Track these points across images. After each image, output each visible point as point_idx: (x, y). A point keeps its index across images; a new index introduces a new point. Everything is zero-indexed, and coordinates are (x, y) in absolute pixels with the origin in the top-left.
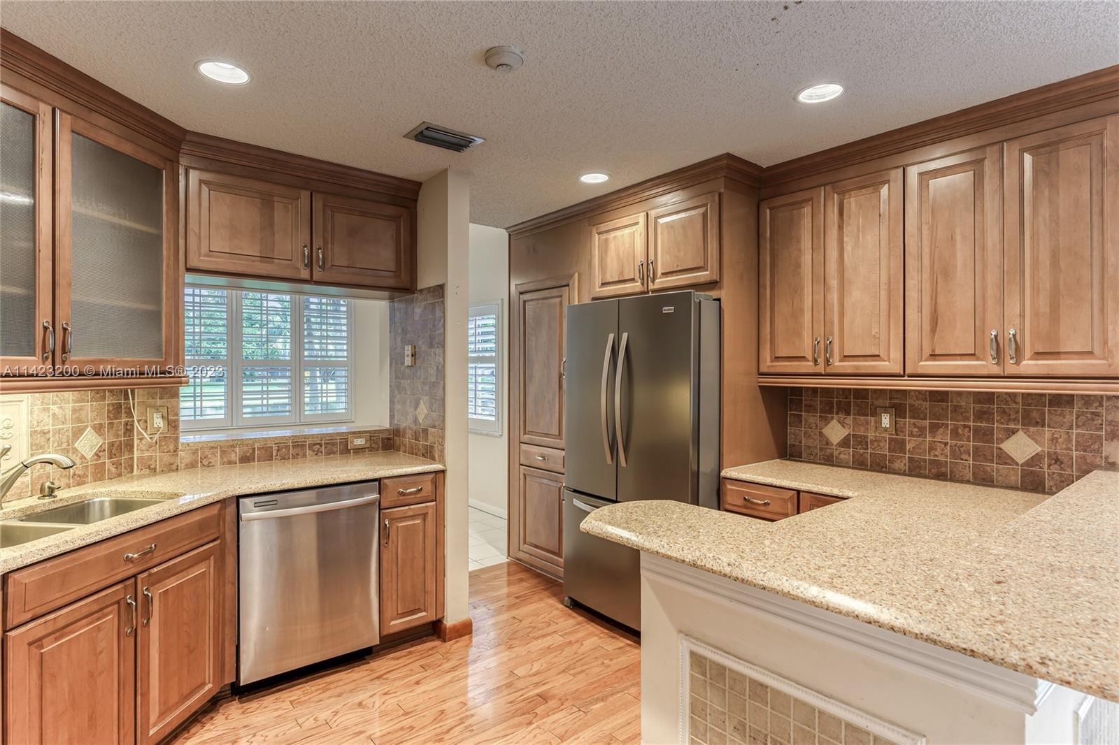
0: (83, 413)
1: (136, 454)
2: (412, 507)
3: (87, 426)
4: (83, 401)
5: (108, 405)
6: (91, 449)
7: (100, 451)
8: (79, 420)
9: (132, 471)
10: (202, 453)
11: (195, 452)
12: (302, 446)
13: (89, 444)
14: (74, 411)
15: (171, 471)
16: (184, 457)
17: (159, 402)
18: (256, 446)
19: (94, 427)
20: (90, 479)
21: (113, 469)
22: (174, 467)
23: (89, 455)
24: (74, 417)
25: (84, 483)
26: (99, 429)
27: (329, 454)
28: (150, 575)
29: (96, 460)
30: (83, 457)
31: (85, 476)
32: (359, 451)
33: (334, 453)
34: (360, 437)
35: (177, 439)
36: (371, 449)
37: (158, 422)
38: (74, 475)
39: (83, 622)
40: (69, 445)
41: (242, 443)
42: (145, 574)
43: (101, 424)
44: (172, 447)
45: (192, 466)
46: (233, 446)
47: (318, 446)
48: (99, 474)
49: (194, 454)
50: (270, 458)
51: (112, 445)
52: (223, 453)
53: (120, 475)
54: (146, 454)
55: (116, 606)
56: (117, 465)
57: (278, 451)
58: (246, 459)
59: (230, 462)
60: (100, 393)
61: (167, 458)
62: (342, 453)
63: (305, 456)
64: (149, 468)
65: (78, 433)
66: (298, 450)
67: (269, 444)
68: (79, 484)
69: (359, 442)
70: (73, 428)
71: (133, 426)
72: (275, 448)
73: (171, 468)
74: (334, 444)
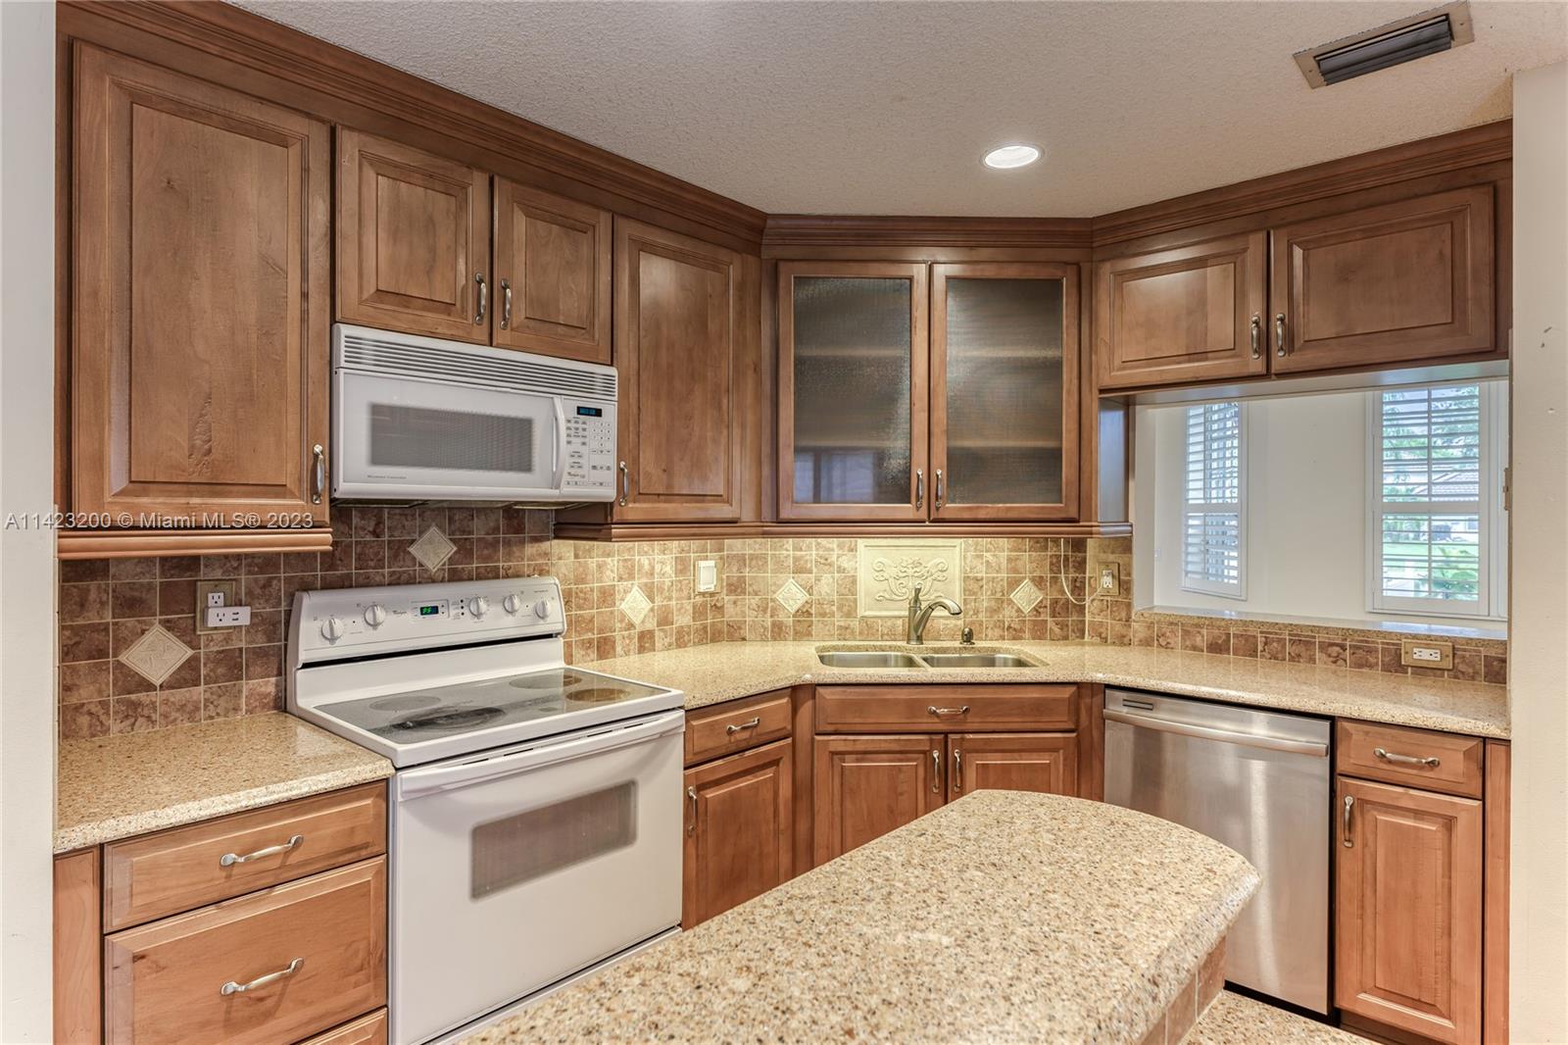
0: (1020, 563)
1: (1088, 618)
2: (1412, 792)
3: (1025, 578)
4: (1020, 550)
5: (1051, 556)
6: (1029, 603)
7: (1040, 607)
8: (1016, 571)
9: (1082, 636)
10: (1160, 628)
11: (1150, 626)
12: (1308, 644)
13: (1026, 597)
14: (1009, 560)
15: (1122, 644)
16: (1138, 629)
17: (1111, 557)
18: (1232, 631)
19: (1033, 580)
20: (1027, 635)
21: (1056, 629)
22: (1126, 640)
23: (1027, 610)
24: (1010, 566)
25: (1021, 638)
26: (1039, 582)
27: (1361, 666)
28: (963, 739)
29: (1036, 616)
30: (1019, 610)
31: (1022, 630)
32: (1422, 671)
33: (1371, 666)
34: (1428, 646)
35: (1129, 606)
36: (1456, 673)
37: (1107, 582)
38: (1009, 627)
39: (884, 756)
40: (1003, 595)
41: (1212, 623)
42: (958, 736)
43: (1041, 577)
44: (1124, 615)
45: (1147, 643)
46: (1197, 626)
47: (1338, 649)
48: (1039, 633)
49: (1149, 627)
50: (1253, 653)
51: (1055, 602)
52: (1186, 633)
53: (1066, 638)
54: (1098, 619)
55: (922, 755)
56: (1063, 626)
57: (1266, 644)
58: (1217, 648)
59: (1194, 648)
60: (1042, 543)
61: (1119, 628)
62: (1386, 669)
63: (1312, 660)
64: (1100, 636)
65: (1014, 584)
66: (1301, 649)
67: (1252, 631)
68: (1014, 639)
69: (1425, 655)
70: (1008, 578)
71: (1084, 583)
72: (1260, 640)
73: (1122, 641)
74: (1370, 651)
